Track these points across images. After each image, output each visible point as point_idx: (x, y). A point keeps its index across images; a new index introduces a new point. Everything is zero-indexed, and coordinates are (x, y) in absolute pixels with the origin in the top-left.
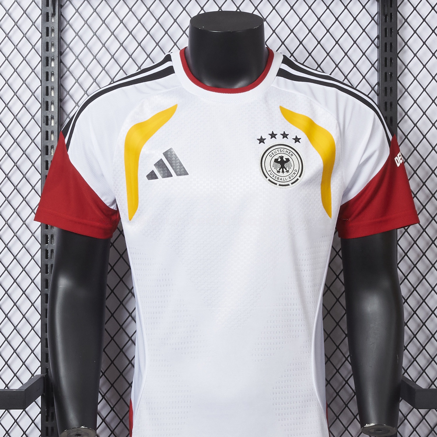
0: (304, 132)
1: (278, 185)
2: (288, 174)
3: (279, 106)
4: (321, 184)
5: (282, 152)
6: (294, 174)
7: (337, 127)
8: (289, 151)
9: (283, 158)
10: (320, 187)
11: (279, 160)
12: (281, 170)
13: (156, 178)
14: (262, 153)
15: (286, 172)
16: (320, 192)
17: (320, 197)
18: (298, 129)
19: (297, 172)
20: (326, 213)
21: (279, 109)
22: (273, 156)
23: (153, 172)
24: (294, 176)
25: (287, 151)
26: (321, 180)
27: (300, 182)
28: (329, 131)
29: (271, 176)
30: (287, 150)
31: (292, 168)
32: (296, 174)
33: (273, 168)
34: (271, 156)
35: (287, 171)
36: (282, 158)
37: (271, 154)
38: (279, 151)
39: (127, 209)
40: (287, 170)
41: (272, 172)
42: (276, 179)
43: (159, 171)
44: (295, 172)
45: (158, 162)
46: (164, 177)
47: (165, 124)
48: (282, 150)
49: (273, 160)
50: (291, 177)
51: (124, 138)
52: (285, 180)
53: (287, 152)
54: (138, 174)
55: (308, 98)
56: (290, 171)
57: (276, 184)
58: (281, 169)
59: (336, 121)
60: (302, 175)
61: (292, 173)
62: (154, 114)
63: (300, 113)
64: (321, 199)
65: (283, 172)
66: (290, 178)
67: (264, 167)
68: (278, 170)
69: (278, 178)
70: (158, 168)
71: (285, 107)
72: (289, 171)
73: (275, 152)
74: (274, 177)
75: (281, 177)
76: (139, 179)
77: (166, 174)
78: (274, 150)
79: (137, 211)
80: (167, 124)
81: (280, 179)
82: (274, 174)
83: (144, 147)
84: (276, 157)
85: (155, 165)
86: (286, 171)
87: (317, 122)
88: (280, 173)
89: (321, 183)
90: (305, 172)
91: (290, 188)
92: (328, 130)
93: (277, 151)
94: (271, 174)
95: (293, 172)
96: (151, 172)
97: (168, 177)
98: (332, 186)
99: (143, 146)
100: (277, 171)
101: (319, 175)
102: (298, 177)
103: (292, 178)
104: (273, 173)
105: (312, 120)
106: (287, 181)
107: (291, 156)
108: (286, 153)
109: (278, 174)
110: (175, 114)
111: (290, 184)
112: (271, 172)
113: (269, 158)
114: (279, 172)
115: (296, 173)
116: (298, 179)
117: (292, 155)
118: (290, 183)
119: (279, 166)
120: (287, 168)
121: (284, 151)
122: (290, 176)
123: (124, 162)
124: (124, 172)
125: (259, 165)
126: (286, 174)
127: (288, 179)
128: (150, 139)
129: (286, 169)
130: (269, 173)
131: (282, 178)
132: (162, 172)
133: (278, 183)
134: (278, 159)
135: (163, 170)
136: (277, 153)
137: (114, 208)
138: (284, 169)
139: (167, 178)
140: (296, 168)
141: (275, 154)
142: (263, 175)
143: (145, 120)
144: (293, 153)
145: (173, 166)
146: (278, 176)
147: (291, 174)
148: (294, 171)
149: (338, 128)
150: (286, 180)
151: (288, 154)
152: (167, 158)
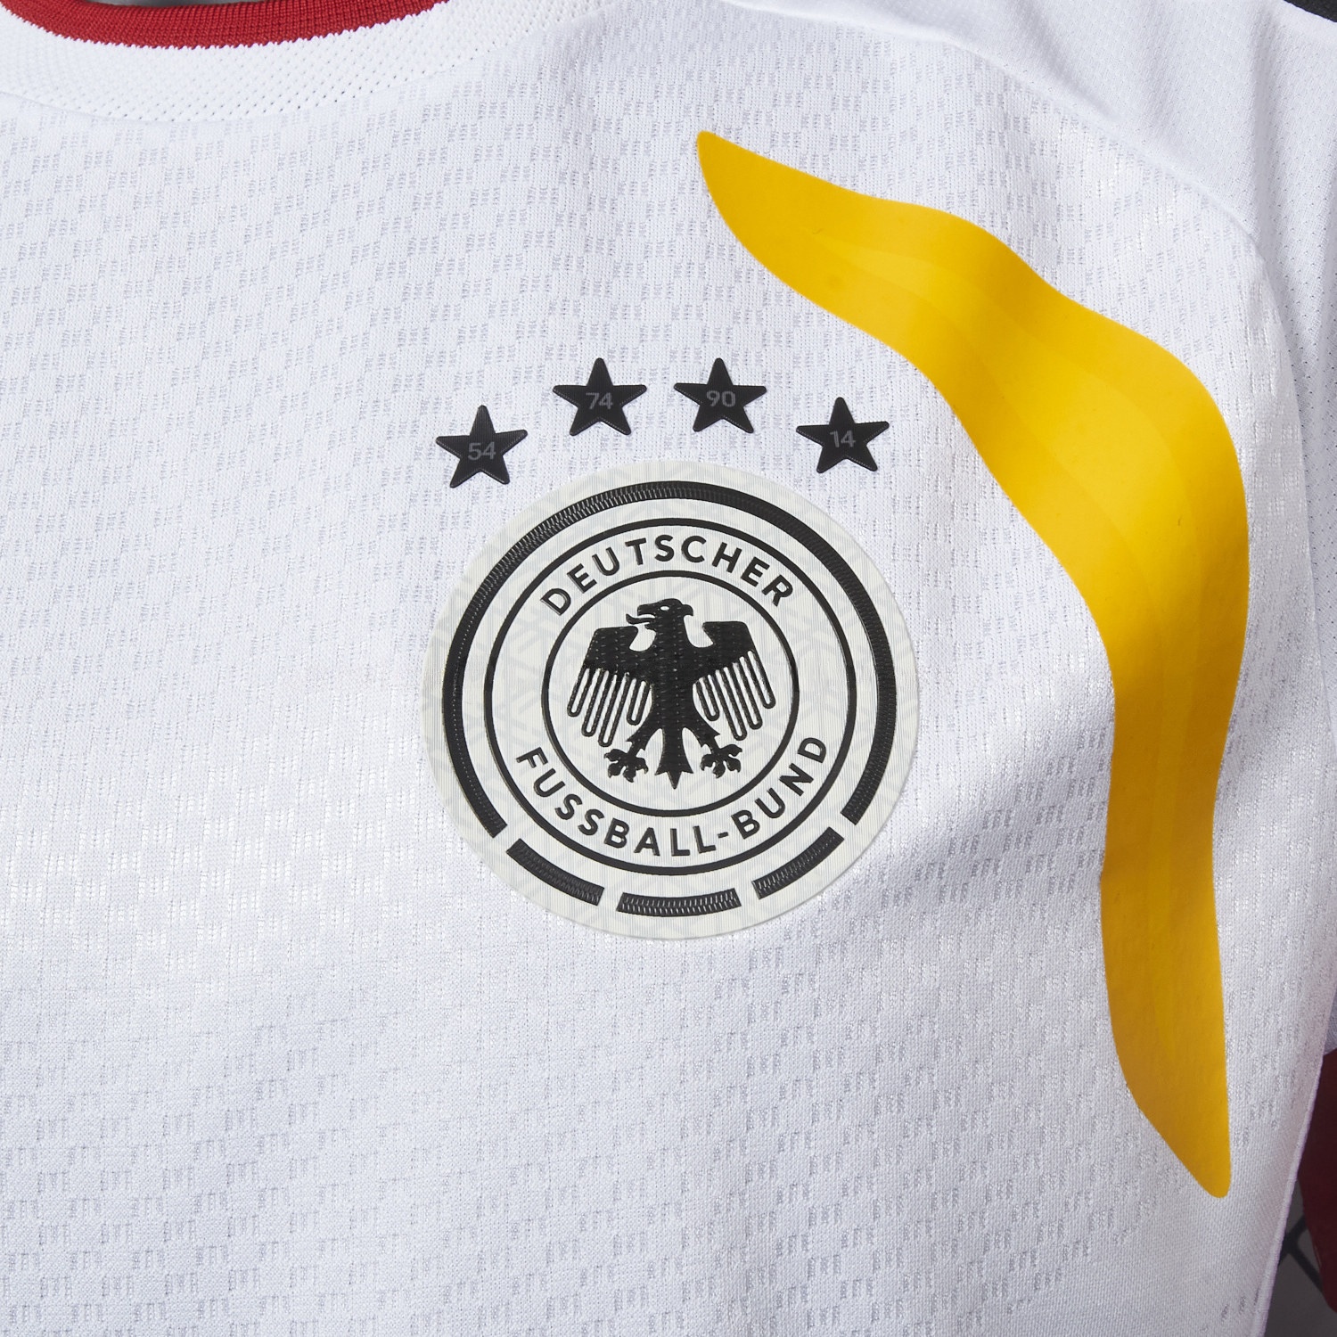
0: (923, 366)
1: (610, 900)
2: (731, 781)
3: (689, 136)
4: (1106, 877)
5: (678, 563)
6: (784, 779)
7: (1255, 312)
8: (749, 552)
9: (687, 618)
10: (1091, 912)
11: (644, 640)
12: (653, 751)
14: (467, 580)
15: (706, 761)
16: (1091, 957)
17: (1094, 1006)
18: (862, 339)
19: (830, 760)
20: (1167, 1155)
21: (690, 165)
22: (579, 599)
24: (795, 805)
25: (729, 552)
26: (1095, 837)
27: (856, 871)
28: (1180, 356)
29: (547, 808)
30: (733, 544)
31: (775, 721)
32: (810, 790)
33: (568, 730)
34: (557, 600)
35: (722, 759)
36: (669, 617)
37: (559, 579)
38: (649, 551)
40: (725, 738)
41: (554, 762)
42: (596, 843)
44: (808, 766)
48: (675, 544)
49: (581, 642)
50: (759, 815)
52: (692, 846)
53: (724, 564)
55: (978, 62)
56: (754, 754)
57: (589, 893)
58: (658, 738)
59: (1249, 265)
60: (882, 790)
61: (772, 780)
63: (901, 193)
64: (1104, 1029)
65: (674, 764)
66: (744, 824)
67: (481, 713)
68: (626, 747)
69: (618, 833)
71: (753, 140)
72: (735, 750)
73: (609, 566)
74: (579, 818)
75: (652, 821)
78: (600, 548)
81: (634, 837)
82: (579, 790)
84: (611, 614)
86: (707, 750)
87: (1065, 281)
88: (640, 773)
89: (1097, 867)
90: (921, 760)
91: (746, 934)
92: (1175, 348)
93: (626, 556)
94: (545, 787)
95: (782, 768)
98: (1224, 887)
100: (614, 755)
101: (1070, 794)
102: (830, 815)
103: (769, 828)
104: (562, 774)
105: (1015, 260)
106: (708, 858)
107: (766, 602)
108: (720, 572)
109: (617, 786)
111: (747, 894)
112: (541, 770)
113: (538, 623)
114: (626, 764)
115: (819, 772)
116: (830, 840)
117: (779, 591)
118: (740, 879)
119: (640, 698)
120: (720, 725)
121: (695, 549)
122: (748, 802)
125: (426, 692)
126: (700, 785)
127: (718, 843)
129: (707, 736)
130: (525, 777)
131: (662, 827)
133: (616, 883)
134: (631, 633)
136: (621, 576)
138: (688, 736)
140: (820, 720)
141: (604, 582)
142: (463, 801)
144: (789, 575)
146: (611, 812)
147: (760, 791)
148: (790, 756)
149: (1271, 327)
150: (703, 849)
151: (735, 578)
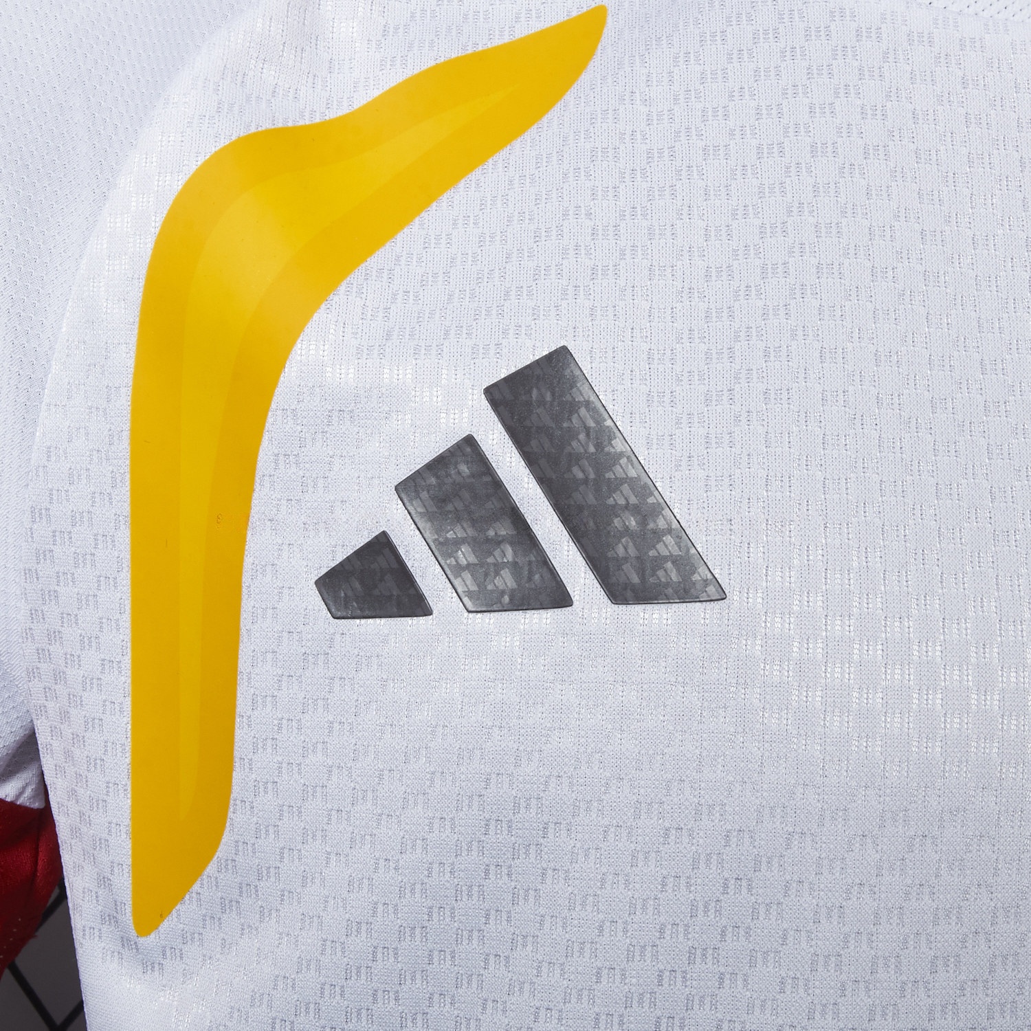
13: (415, 605)
23: (382, 546)
39: (128, 845)
43: (442, 549)
45: (439, 464)
46: (487, 602)
47: (476, 175)
51: (145, 246)
54: (248, 561)
62: (410, 71)
70: (430, 516)
76: (247, 605)
77: (506, 580)
79: (211, 869)
80: (521, 151)
83: (310, 329)
85: (408, 488)
96: (369, 545)
97: (522, 602)
99: (307, 317)
110: (585, 78)
123: (123, 447)
124: (124, 536)
128: (374, 262)
132: (465, 555)
135: (484, 546)
137: (21, 793)
139: (518, 615)
143: (331, 115)
145: (580, 508)
152: (520, 436)
